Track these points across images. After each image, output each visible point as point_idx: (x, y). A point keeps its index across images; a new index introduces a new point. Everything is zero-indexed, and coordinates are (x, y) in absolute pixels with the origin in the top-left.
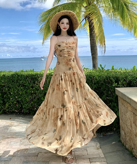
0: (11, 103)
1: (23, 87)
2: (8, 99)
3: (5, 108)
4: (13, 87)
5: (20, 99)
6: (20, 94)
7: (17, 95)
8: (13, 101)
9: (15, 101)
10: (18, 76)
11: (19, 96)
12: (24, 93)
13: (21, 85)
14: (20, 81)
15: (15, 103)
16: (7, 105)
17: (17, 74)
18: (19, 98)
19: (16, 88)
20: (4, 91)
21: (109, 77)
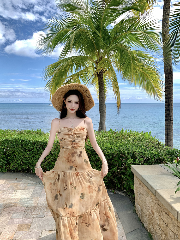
0: (16, 164)
1: (30, 151)
2: (12, 160)
3: (10, 167)
4: (17, 151)
5: (26, 162)
6: (26, 157)
7: (23, 158)
8: (18, 163)
9: (20, 163)
10: (23, 141)
11: (25, 159)
12: (31, 156)
13: (27, 150)
14: (26, 146)
15: (21, 165)
16: (12, 165)
17: (21, 140)
18: (26, 160)
19: (21, 152)
20: (7, 153)
21: (123, 152)
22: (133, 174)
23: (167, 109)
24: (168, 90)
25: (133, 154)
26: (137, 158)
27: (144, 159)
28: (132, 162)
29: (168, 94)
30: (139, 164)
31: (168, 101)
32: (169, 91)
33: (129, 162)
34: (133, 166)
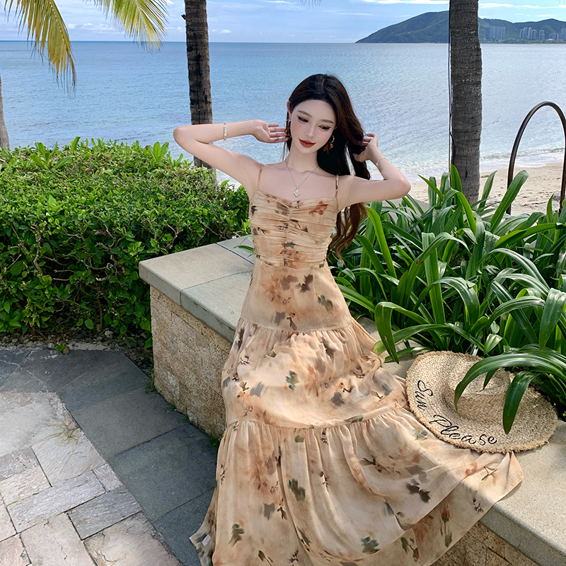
21: (107, 222)
22: (147, 287)
23: (195, 69)
24: (192, 11)
25: (139, 226)
26: (153, 236)
27: (173, 235)
28: (141, 250)
29: (193, 24)
30: (161, 254)
31: (196, 45)
32: (198, 17)
33: (132, 251)
34: (145, 263)
